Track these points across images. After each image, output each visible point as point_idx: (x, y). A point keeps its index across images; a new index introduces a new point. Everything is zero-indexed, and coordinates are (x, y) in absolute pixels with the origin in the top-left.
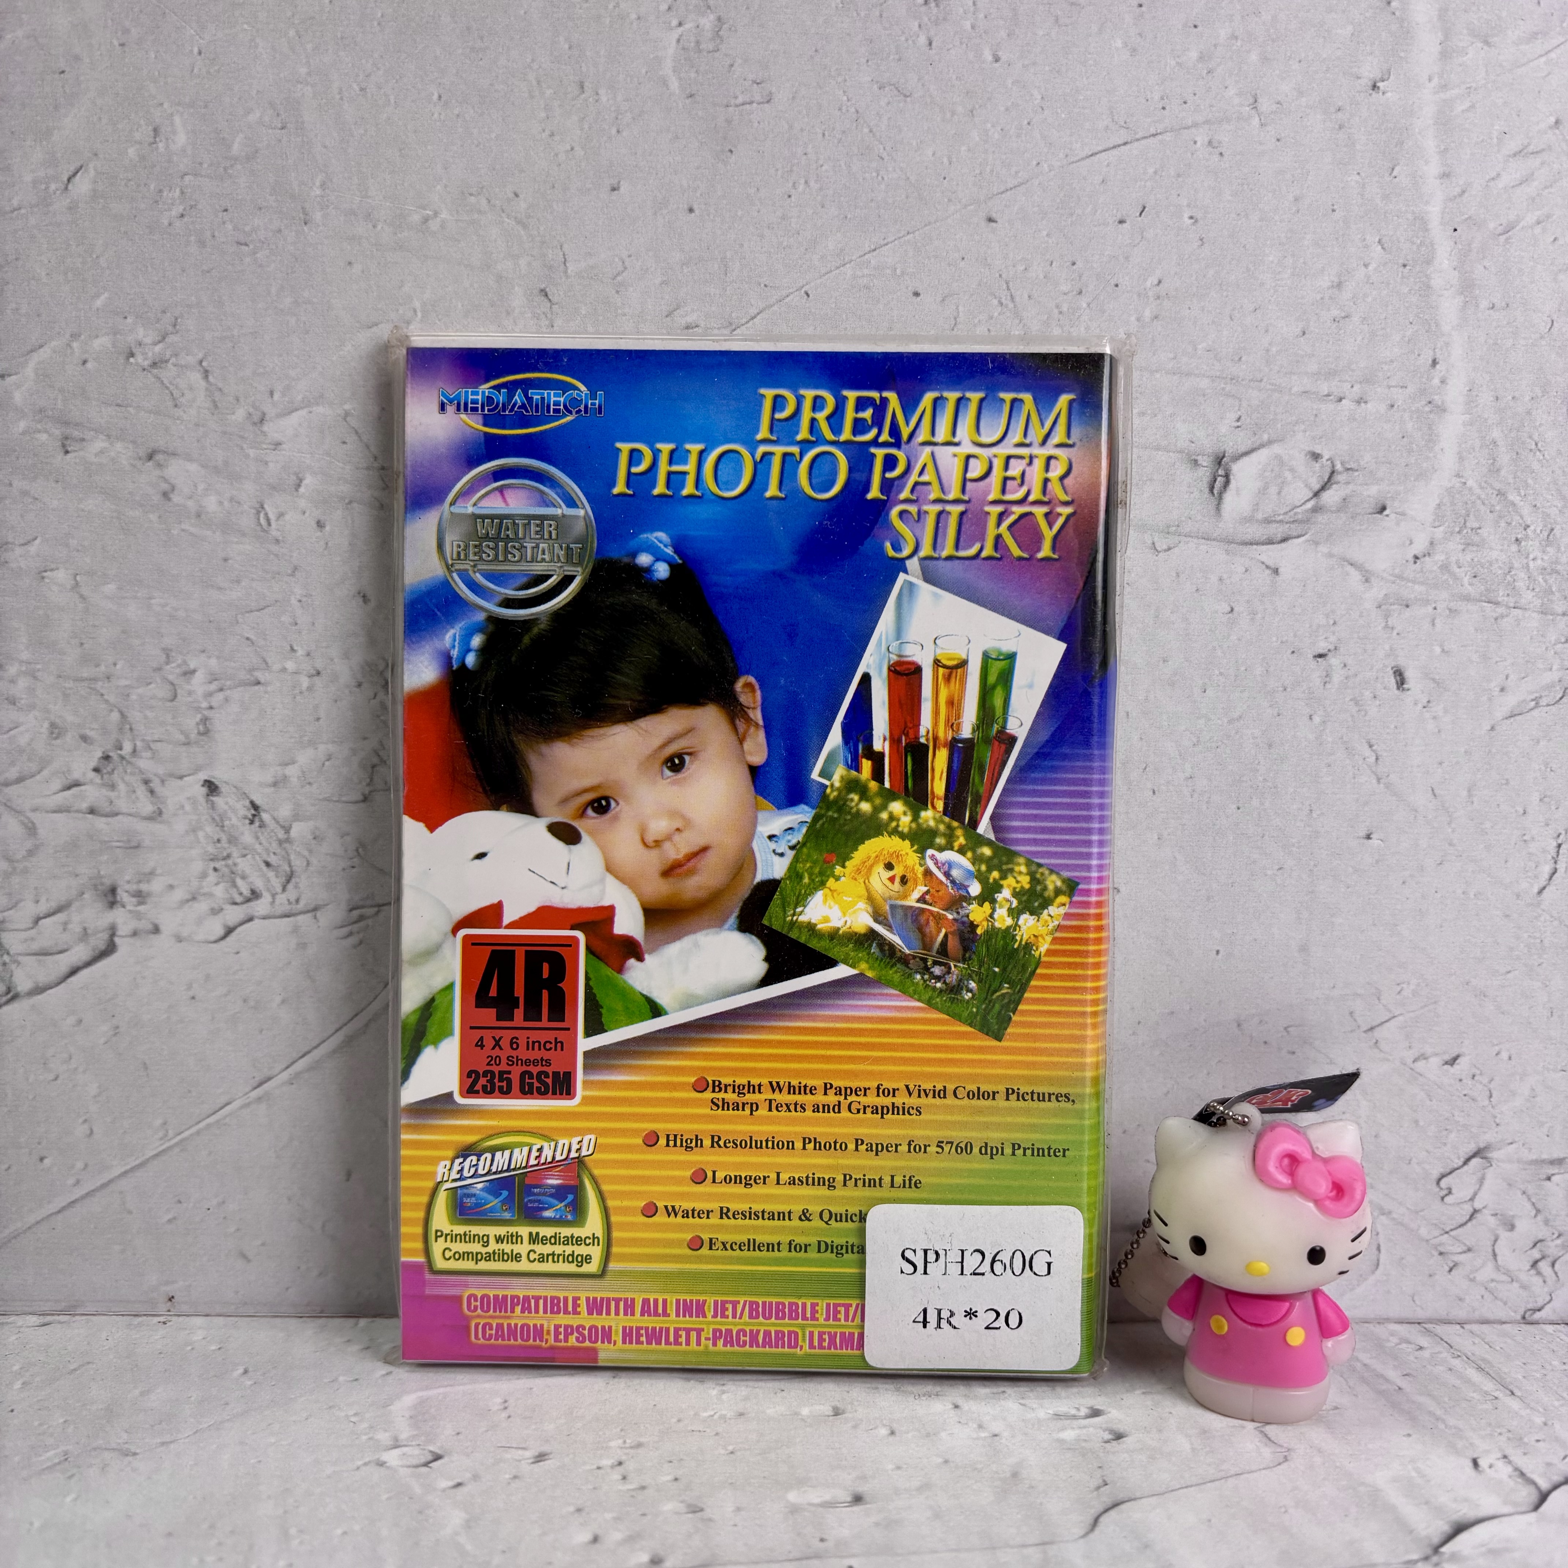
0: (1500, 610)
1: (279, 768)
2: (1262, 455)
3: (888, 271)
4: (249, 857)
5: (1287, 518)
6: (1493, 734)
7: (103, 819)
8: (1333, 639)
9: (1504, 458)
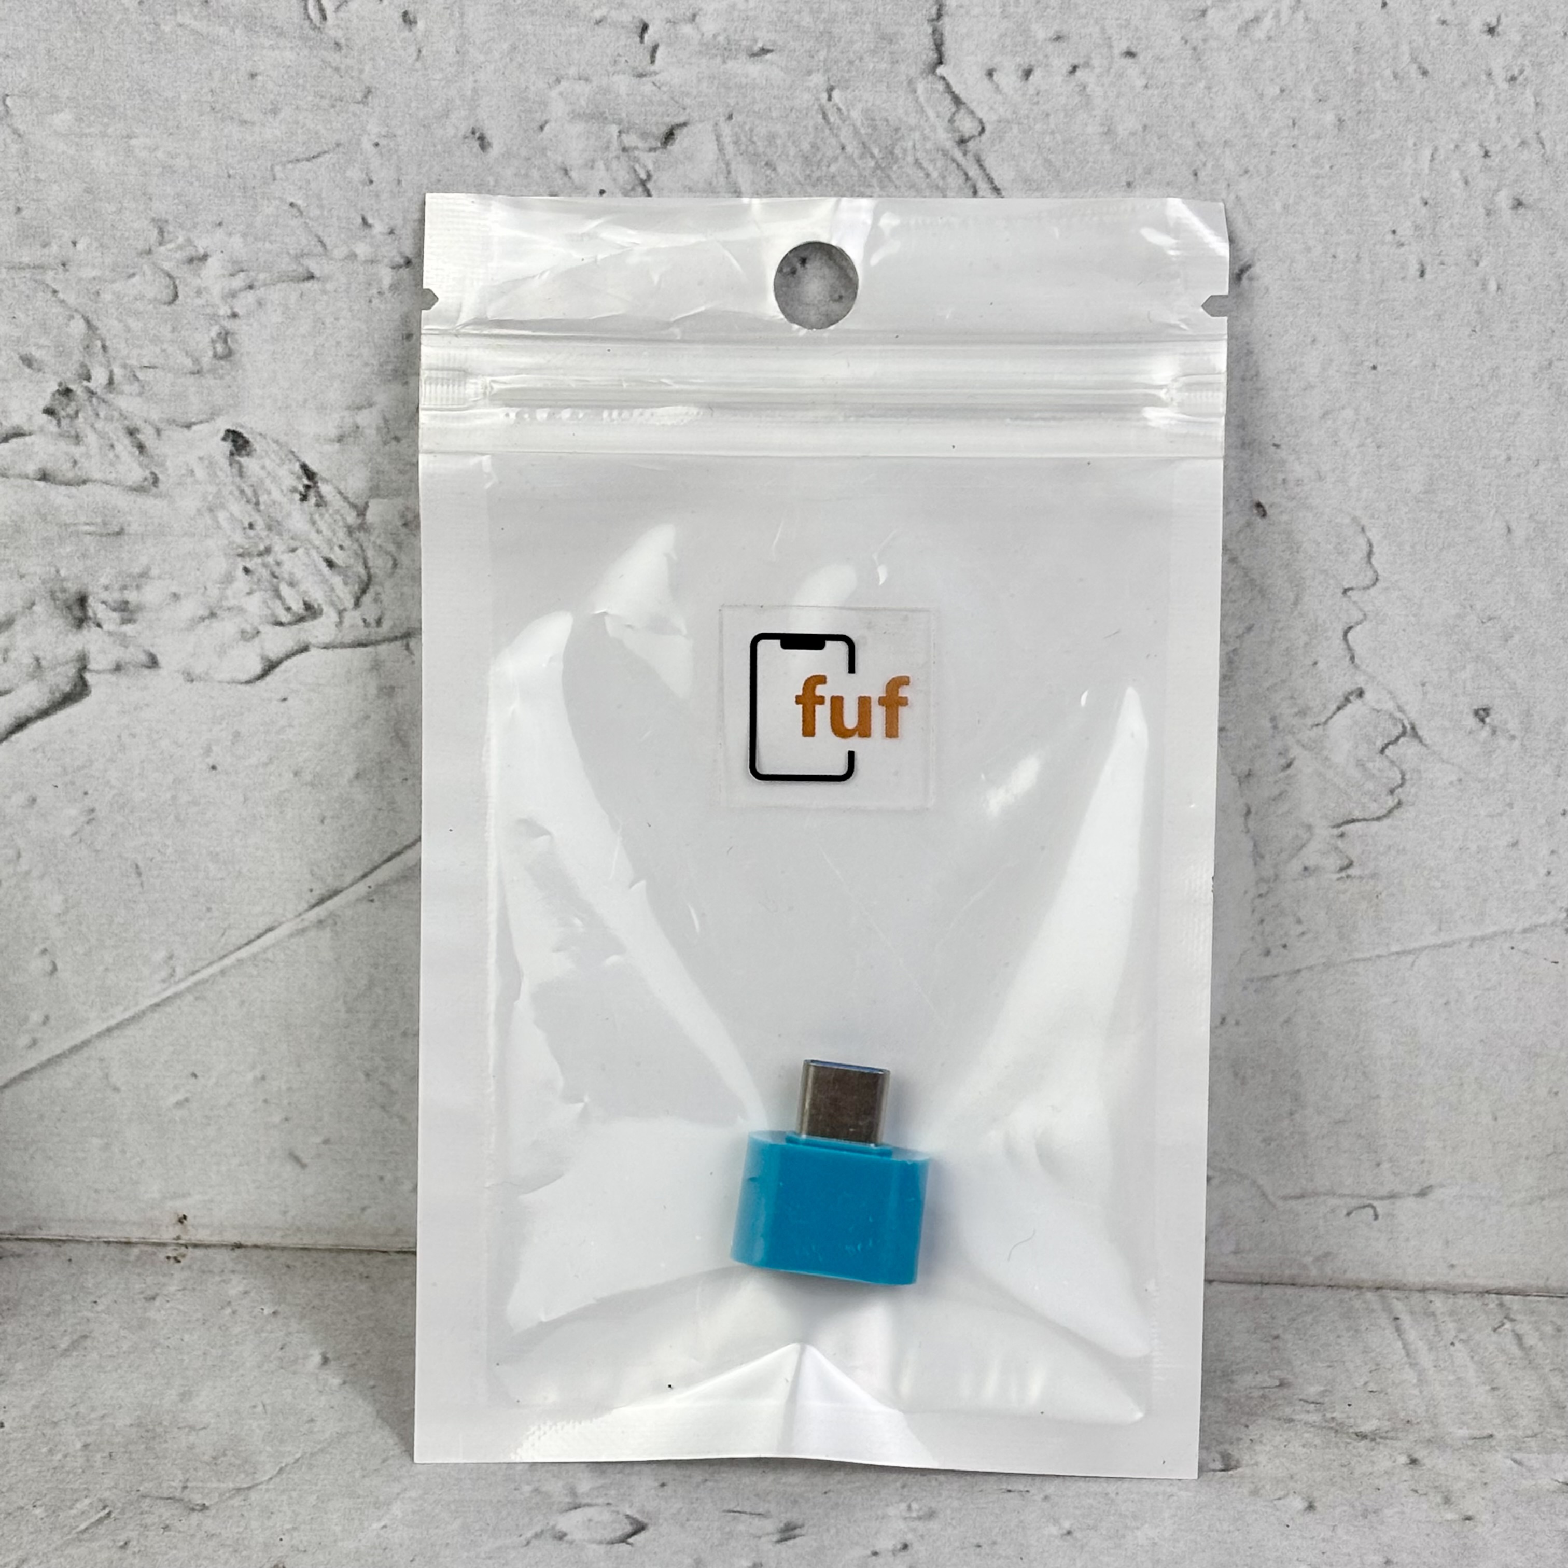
7: (63, 489)
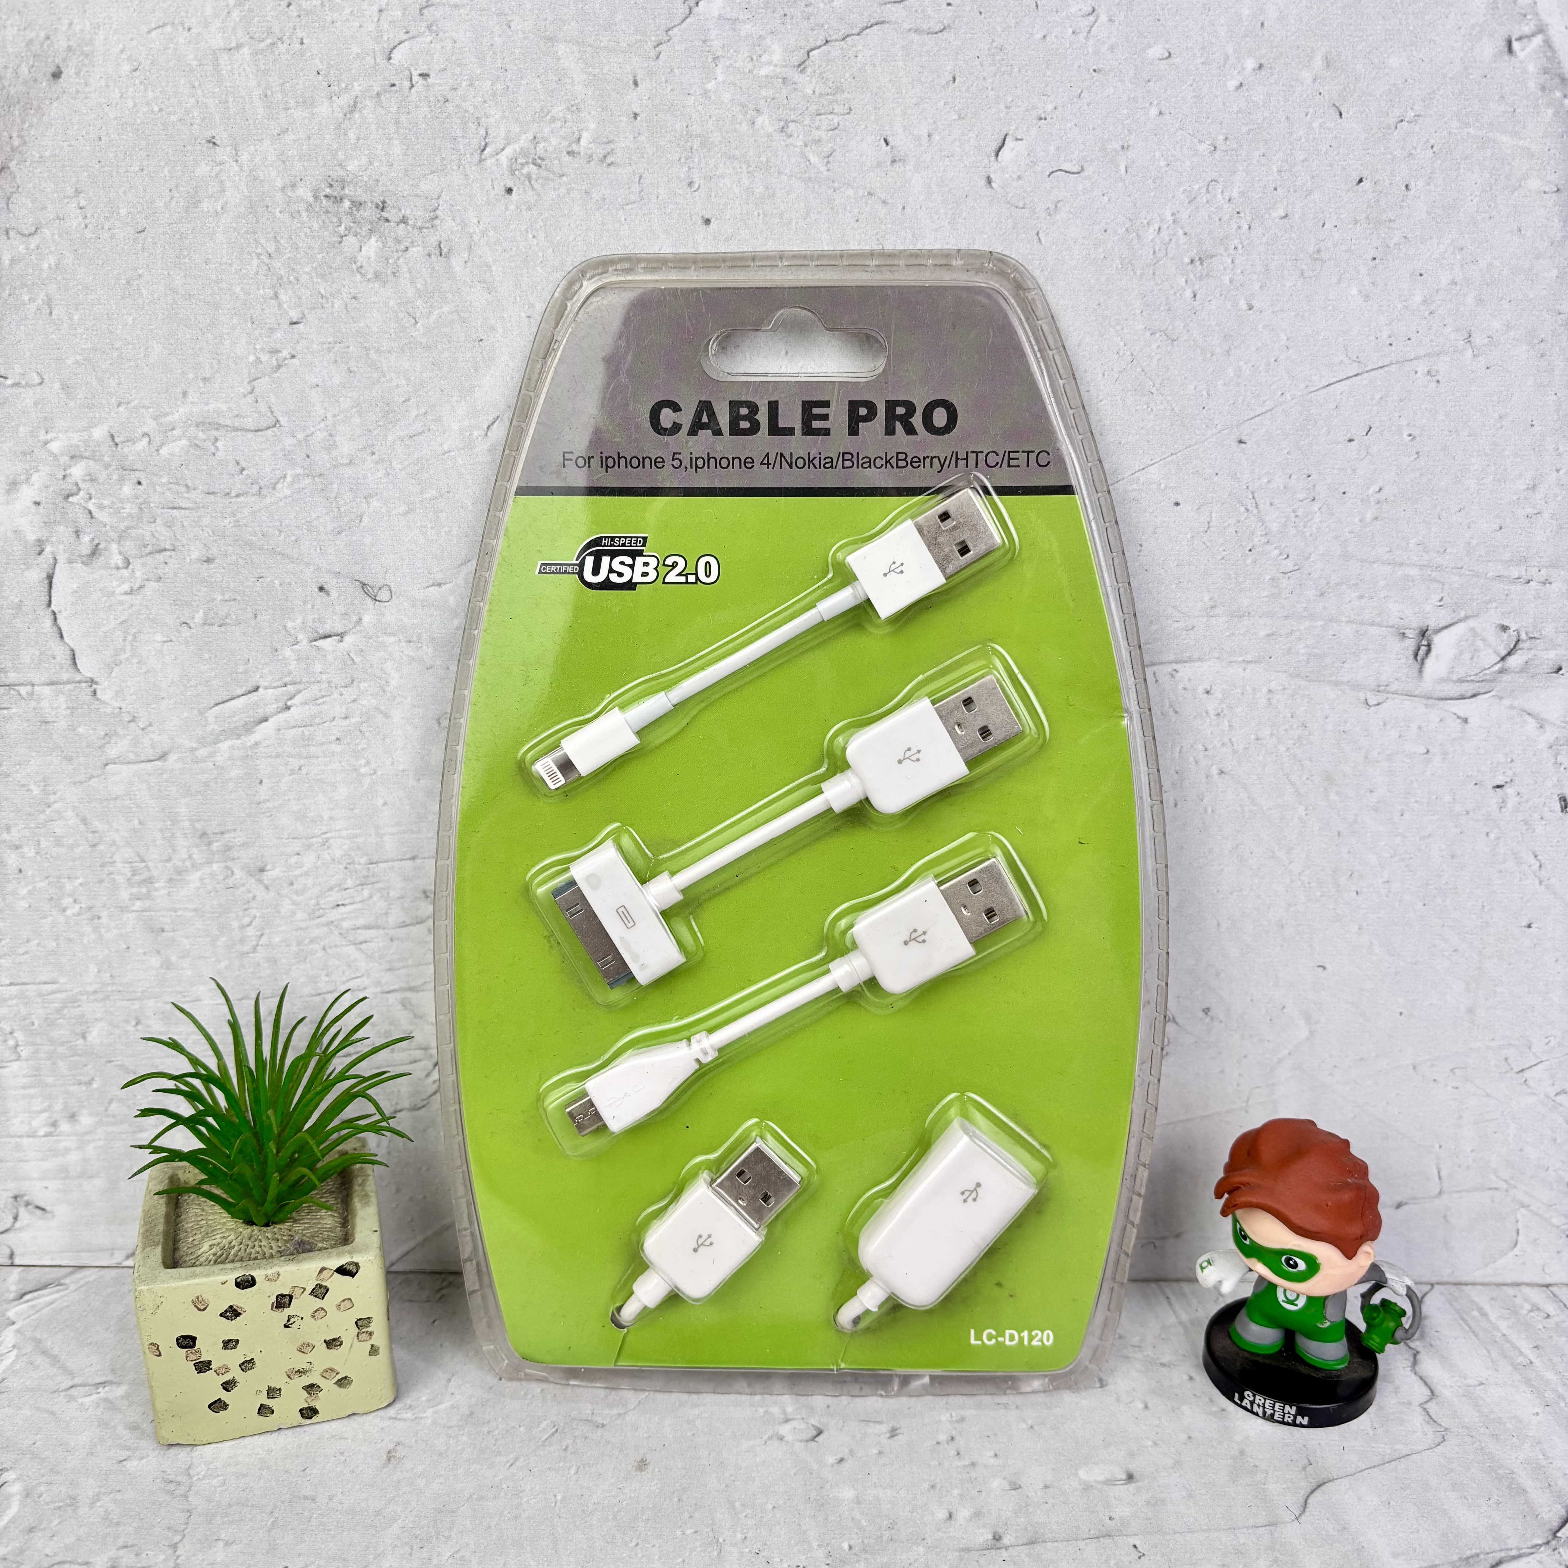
2: (1460, 628)
3: (1154, 486)
5: (1477, 678)
8: (1510, 773)
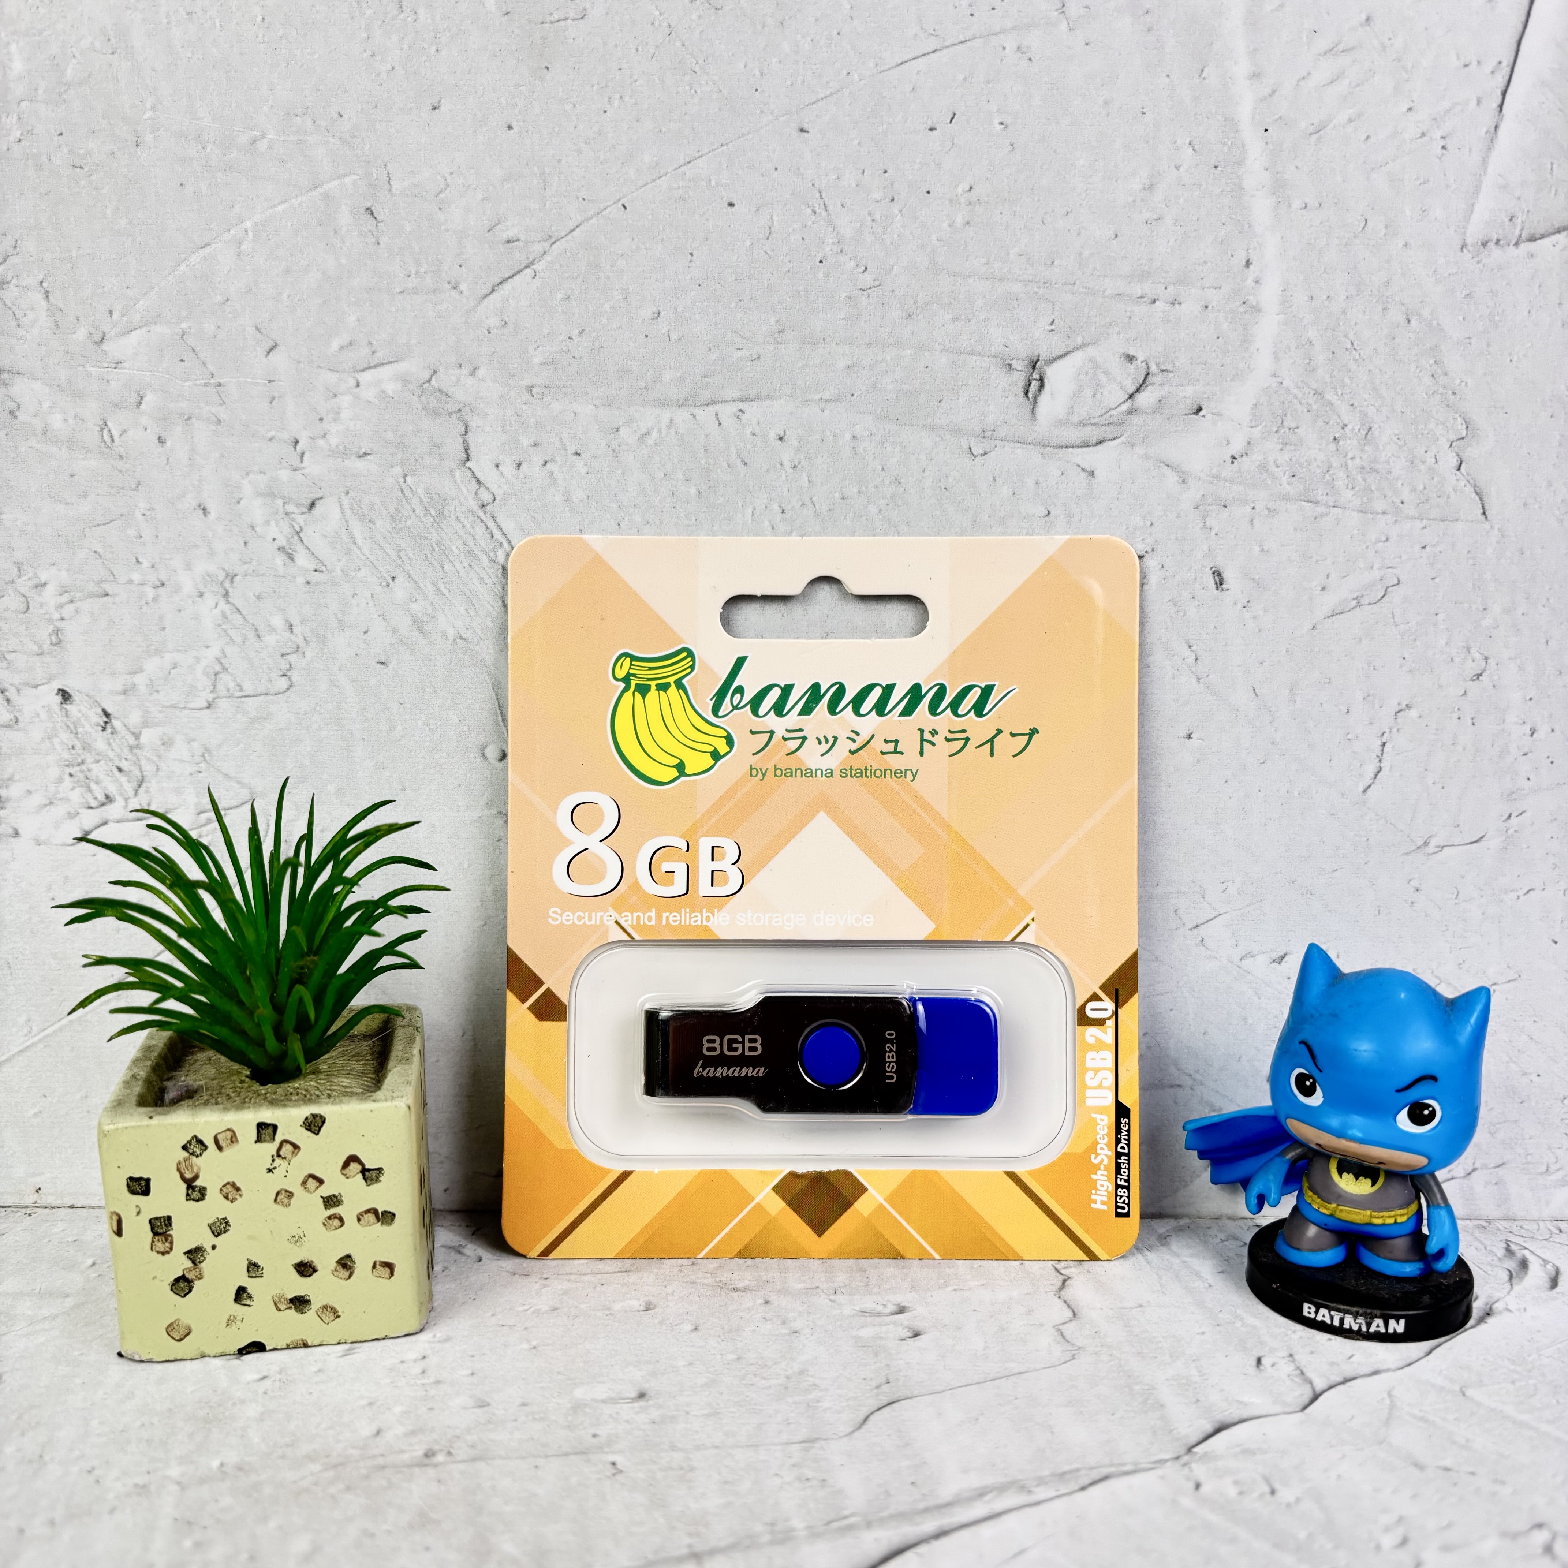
0: (1320, 509)
1: (128, 677)
2: (1077, 358)
3: (703, 183)
4: (102, 762)
5: (1102, 420)
6: (1315, 633)
8: (1149, 540)
9: (1321, 357)
